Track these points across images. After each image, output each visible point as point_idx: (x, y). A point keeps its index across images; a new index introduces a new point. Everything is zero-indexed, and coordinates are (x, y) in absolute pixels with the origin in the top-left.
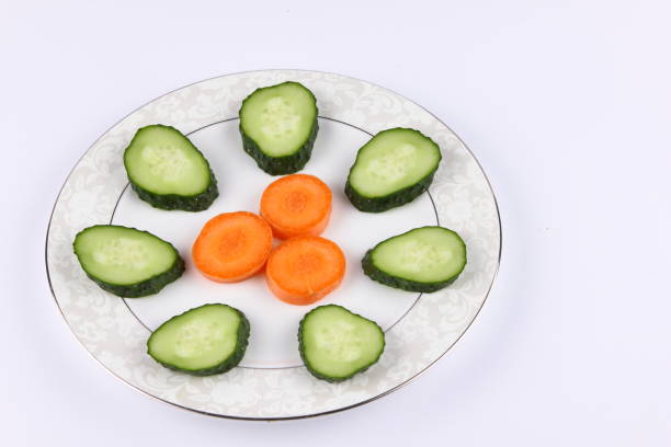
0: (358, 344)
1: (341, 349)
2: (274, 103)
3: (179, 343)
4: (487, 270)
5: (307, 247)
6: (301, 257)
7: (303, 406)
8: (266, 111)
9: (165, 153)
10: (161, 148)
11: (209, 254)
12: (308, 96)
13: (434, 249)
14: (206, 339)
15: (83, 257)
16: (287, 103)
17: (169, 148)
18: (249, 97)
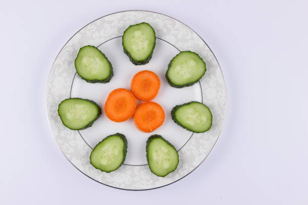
0: (169, 160)
1: (162, 162)
2: (137, 33)
3: (101, 157)
4: (219, 125)
5: (150, 108)
6: (148, 112)
7: (148, 185)
8: (134, 37)
9: (92, 60)
10: (90, 57)
11: (111, 110)
12: (152, 30)
13: (200, 115)
14: (112, 155)
15: (62, 117)
16: (143, 34)
17: (93, 57)
18: (127, 29)
